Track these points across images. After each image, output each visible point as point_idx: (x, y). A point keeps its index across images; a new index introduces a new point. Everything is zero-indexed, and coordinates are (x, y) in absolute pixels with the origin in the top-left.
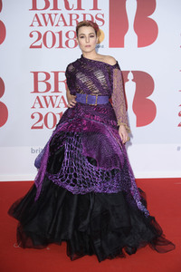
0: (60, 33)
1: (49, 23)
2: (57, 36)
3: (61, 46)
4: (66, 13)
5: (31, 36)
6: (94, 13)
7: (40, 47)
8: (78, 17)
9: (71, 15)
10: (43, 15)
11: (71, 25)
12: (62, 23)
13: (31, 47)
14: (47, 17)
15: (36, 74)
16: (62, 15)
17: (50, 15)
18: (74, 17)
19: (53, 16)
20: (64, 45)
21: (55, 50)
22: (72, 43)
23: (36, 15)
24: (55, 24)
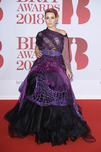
0: (34, 15)
1: (28, 9)
2: (32, 17)
3: (34, 23)
4: (38, 4)
5: (18, 16)
6: (54, 4)
7: (23, 23)
8: (44, 6)
9: (40, 5)
10: (25, 5)
11: (40, 11)
12: (35, 10)
13: (18, 23)
14: (27, 6)
15: (20, 38)
16: (35, 5)
17: (28, 5)
18: (42, 6)
19: (30, 5)
20: (36, 22)
21: (31, 25)
22: (41, 21)
23: (21, 5)
24: (31, 10)
